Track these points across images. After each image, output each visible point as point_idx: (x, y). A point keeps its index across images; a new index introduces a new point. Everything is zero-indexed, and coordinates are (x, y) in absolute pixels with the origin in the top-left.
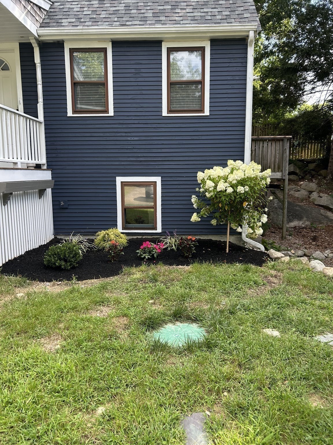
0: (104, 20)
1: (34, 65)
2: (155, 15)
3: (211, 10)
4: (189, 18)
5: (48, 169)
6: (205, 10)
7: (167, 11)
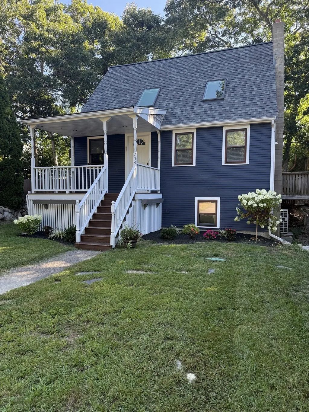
0: (193, 118)
1: (158, 142)
2: (220, 114)
3: (251, 108)
4: (239, 114)
5: (161, 193)
6: (248, 109)
7: (227, 111)
